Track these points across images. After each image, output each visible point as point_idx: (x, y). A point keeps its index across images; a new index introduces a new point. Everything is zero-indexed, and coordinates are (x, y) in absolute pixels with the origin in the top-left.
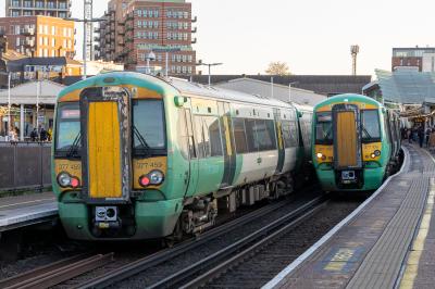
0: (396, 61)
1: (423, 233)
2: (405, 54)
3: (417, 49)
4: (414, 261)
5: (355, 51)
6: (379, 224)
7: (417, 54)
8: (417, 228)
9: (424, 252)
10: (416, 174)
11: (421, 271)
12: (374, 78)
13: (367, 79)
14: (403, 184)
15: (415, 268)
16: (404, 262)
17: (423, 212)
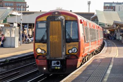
0: (105, 8)
2: (109, 5)
3: (114, 3)
7: (113, 5)
12: (96, 14)
13: (93, 14)
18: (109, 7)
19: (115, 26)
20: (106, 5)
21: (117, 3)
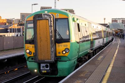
0: (112, 21)
1: (116, 53)
2: (114, 20)
4: (114, 58)
5: (105, 19)
6: (108, 51)
7: (116, 20)
8: (115, 52)
9: (116, 56)
10: (116, 42)
11: (115, 60)
13: (107, 24)
14: (113, 44)
15: (114, 59)
16: (112, 58)
17: (116, 49)
18: (114, 21)
19: (118, 30)
20: (113, 20)
21: (118, 19)
